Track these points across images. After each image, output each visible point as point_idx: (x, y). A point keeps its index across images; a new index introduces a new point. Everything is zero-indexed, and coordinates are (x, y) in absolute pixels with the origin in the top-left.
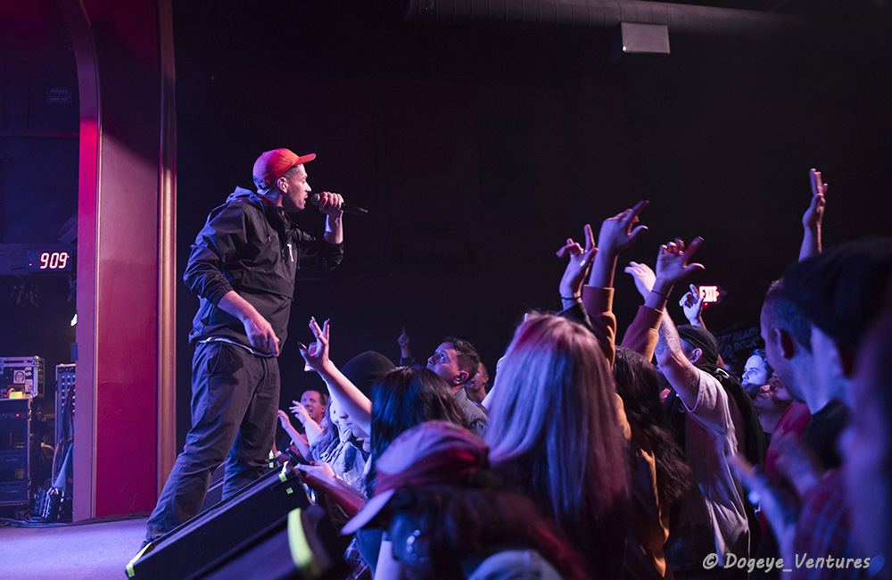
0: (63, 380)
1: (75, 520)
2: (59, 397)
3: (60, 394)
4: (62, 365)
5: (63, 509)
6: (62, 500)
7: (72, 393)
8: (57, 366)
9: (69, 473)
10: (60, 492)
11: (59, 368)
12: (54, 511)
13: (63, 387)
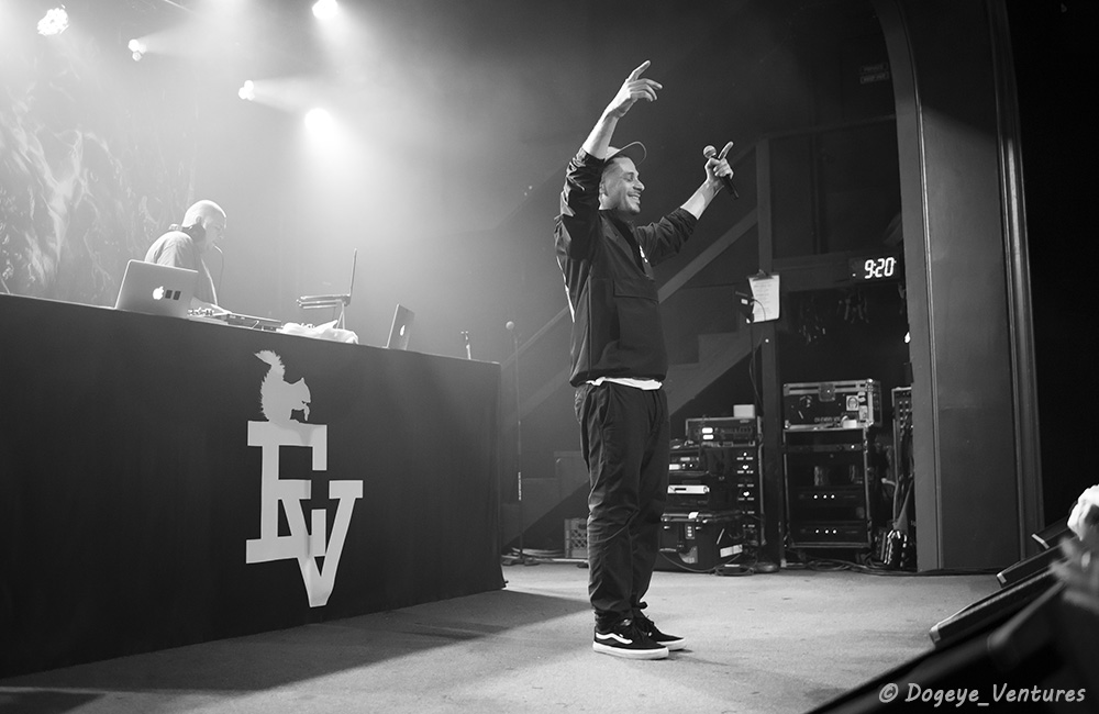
0: (901, 407)
1: (920, 570)
2: (897, 426)
3: (898, 423)
4: (899, 389)
5: (907, 556)
6: (904, 545)
7: (909, 422)
8: (893, 390)
9: (911, 514)
10: (902, 536)
11: (896, 392)
12: (896, 557)
13: (901, 415)
